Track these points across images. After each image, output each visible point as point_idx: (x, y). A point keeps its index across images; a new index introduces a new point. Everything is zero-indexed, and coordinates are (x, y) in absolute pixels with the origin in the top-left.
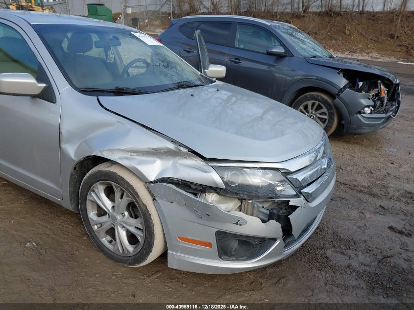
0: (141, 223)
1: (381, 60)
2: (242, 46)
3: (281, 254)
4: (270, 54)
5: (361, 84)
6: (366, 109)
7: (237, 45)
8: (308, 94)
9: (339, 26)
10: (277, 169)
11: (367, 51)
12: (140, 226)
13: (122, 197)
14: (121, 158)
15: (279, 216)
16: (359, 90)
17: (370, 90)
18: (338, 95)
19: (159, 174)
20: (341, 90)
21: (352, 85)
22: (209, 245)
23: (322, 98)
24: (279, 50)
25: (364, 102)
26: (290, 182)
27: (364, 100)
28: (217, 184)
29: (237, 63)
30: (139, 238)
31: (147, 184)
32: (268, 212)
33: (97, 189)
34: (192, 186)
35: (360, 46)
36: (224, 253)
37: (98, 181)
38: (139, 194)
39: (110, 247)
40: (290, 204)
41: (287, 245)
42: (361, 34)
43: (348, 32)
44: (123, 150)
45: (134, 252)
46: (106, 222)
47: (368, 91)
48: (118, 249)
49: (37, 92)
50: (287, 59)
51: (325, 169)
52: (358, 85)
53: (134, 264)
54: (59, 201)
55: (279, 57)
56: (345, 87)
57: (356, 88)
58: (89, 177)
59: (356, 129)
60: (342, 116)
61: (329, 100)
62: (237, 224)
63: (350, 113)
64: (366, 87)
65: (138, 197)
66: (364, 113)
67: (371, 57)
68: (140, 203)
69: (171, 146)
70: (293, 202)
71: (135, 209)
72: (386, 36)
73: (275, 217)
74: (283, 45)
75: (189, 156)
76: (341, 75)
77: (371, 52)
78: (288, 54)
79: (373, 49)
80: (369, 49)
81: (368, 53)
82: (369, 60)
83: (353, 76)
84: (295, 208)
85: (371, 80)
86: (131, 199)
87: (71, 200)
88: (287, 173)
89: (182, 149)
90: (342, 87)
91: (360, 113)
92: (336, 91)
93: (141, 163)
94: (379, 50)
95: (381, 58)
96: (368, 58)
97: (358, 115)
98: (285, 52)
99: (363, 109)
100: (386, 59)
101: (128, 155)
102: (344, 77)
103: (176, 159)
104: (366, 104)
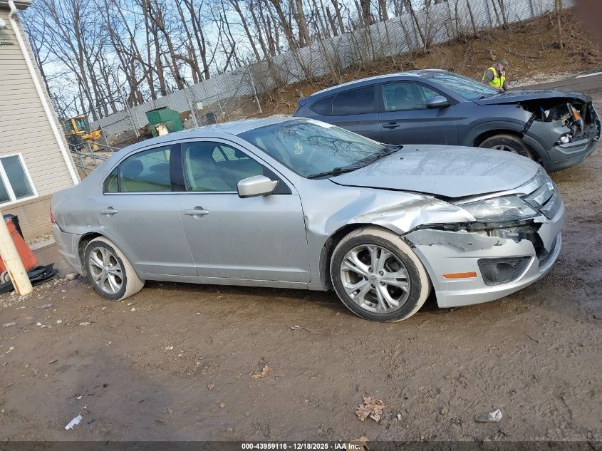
0: (405, 273)
1: (552, 81)
2: (394, 108)
3: (537, 272)
4: (430, 107)
5: (547, 113)
6: (563, 138)
7: (387, 107)
8: (489, 139)
9: (480, 52)
10: (514, 195)
11: (527, 74)
12: (403, 276)
13: (379, 257)
14: (374, 220)
15: (527, 234)
16: (548, 120)
17: (560, 117)
18: (525, 131)
19: (413, 224)
20: (528, 125)
21: (538, 116)
22: (474, 275)
23: (506, 139)
24: (441, 100)
25: (558, 131)
26: (529, 204)
27: (558, 129)
28: (467, 219)
29: (394, 127)
30: (404, 288)
31: (403, 237)
32: (517, 235)
33: (352, 257)
34: (445, 227)
35: (517, 70)
36: (489, 279)
37: (352, 248)
38: (398, 246)
39: (373, 309)
40: (535, 221)
41: (541, 264)
42: (513, 54)
43: (494, 57)
44: (374, 212)
45: (400, 304)
46: (366, 285)
47: (558, 118)
48: (382, 308)
49: (270, 190)
50: (450, 108)
51: (553, 190)
52: (545, 115)
53: (403, 316)
54: (306, 285)
55: (442, 108)
56: (531, 121)
57: (543, 118)
58: (341, 248)
59: (559, 163)
60: (538, 154)
61: (516, 140)
62: (497, 245)
63: (547, 148)
64: (555, 115)
65: (398, 249)
66: (562, 143)
67: (537, 80)
68: (401, 253)
69: (419, 197)
70: (536, 220)
71: (394, 262)
72: (548, 47)
73: (525, 236)
74: (442, 94)
75: (435, 201)
76: (521, 108)
77: (534, 74)
78: (452, 102)
79: (536, 69)
80: (529, 70)
81: (530, 76)
82: (536, 85)
83: (535, 106)
84: (540, 224)
85: (558, 106)
86: (389, 253)
87: (321, 278)
88: (523, 197)
89: (428, 197)
90: (527, 121)
91: (557, 144)
92: (521, 128)
93: (393, 219)
94: (545, 69)
95: (550, 78)
96: (534, 83)
97: (557, 148)
98: (448, 101)
99: (560, 139)
100: (558, 78)
101: (379, 216)
102: (525, 109)
103: (424, 207)
104: (561, 133)
